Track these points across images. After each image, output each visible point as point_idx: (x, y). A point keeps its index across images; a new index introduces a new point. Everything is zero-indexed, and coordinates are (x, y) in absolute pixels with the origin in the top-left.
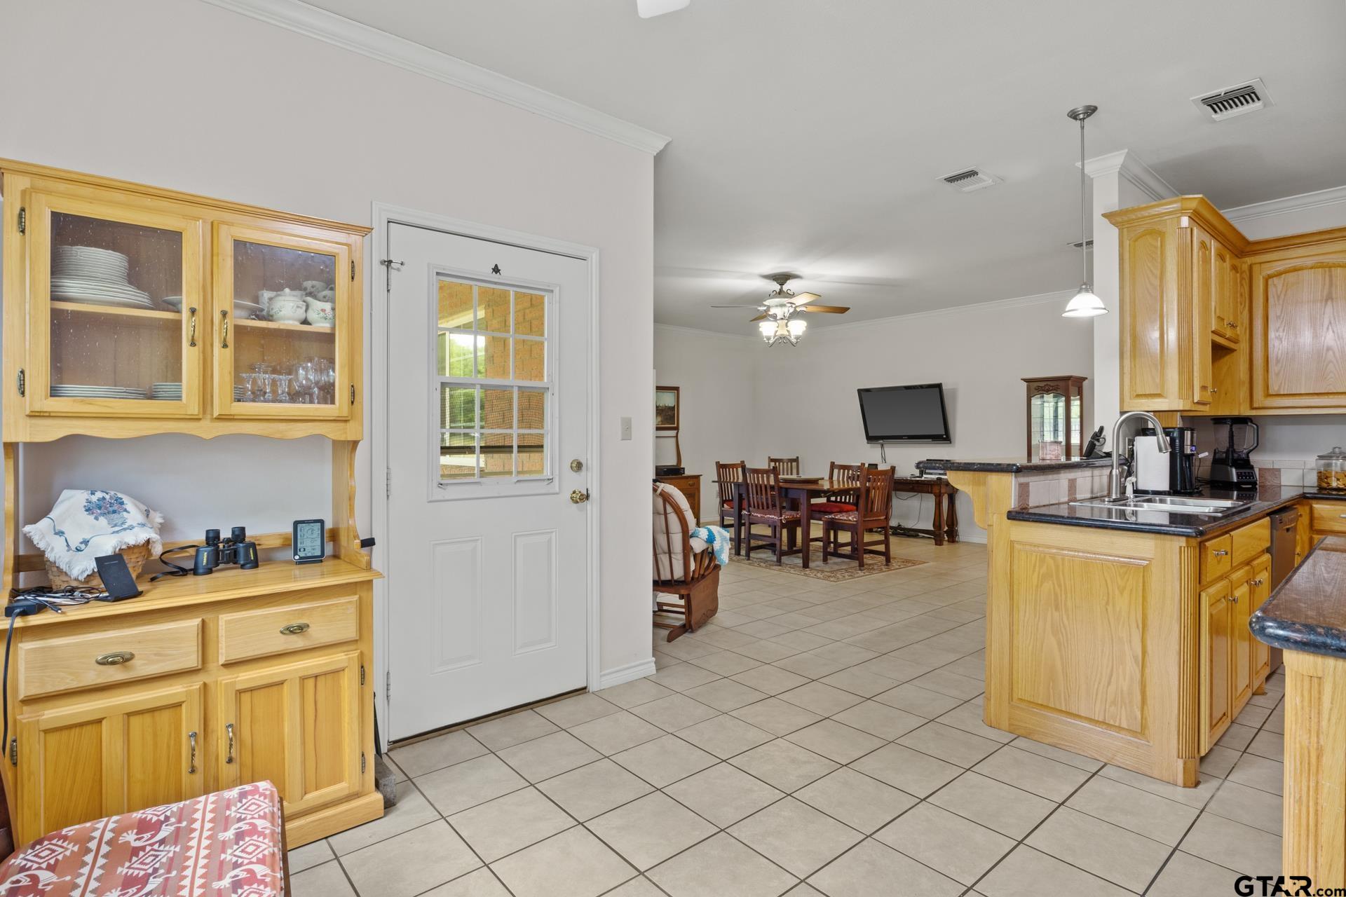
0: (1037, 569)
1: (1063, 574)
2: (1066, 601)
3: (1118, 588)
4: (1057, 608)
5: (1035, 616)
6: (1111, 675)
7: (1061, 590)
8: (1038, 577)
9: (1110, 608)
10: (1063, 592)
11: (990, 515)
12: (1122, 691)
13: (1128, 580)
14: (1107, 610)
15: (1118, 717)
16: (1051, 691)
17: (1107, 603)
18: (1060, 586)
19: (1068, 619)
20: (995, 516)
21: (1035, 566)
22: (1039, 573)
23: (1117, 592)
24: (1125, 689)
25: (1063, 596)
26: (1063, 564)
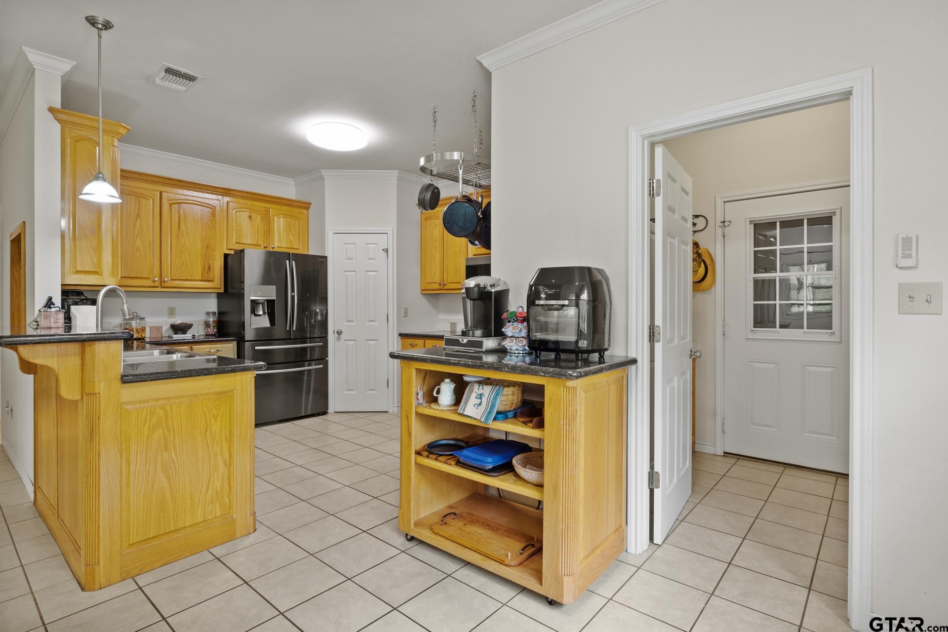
0: (148, 422)
1: (172, 419)
2: (174, 440)
3: (214, 417)
4: (166, 449)
5: (146, 464)
6: (209, 483)
7: (170, 433)
8: (149, 429)
9: (208, 434)
10: (172, 434)
11: (97, 384)
12: (217, 490)
13: (220, 409)
14: (206, 436)
15: (214, 511)
16: (162, 520)
17: (206, 431)
18: (168, 429)
19: (176, 455)
20: (102, 385)
21: (145, 420)
22: (150, 423)
23: (213, 421)
24: (219, 488)
25: (172, 438)
26: (171, 411)
